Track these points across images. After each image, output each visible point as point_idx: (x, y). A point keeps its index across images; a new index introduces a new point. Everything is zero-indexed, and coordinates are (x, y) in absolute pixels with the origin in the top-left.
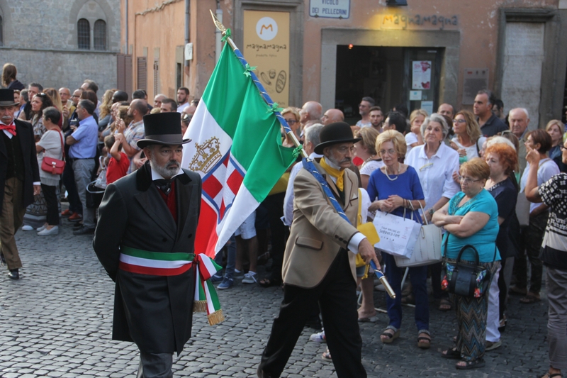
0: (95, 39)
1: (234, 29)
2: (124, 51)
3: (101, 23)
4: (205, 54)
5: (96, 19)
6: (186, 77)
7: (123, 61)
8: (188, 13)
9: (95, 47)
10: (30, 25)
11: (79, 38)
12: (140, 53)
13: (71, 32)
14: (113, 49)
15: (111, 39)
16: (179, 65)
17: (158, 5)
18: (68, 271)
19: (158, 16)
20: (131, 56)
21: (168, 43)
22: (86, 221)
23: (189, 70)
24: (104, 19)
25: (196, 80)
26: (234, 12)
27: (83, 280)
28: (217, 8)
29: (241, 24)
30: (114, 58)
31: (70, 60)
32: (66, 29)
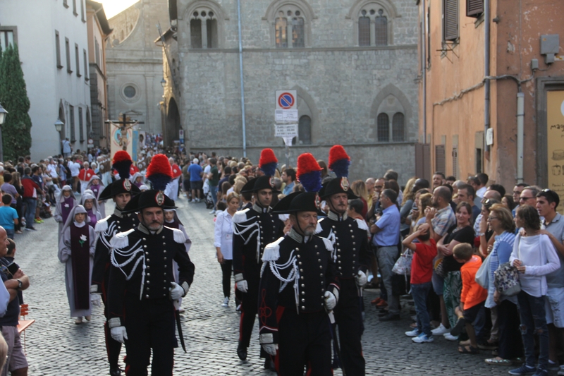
0: (393, 131)
1: (536, 110)
2: (422, 141)
3: (400, 116)
4: (506, 138)
5: (394, 112)
6: (486, 162)
7: (422, 151)
8: (488, 99)
9: (394, 139)
10: (335, 124)
11: (379, 132)
12: (438, 142)
13: (371, 127)
14: (411, 139)
15: (409, 130)
16: (479, 151)
17: (457, 94)
18: (376, 356)
19: (456, 105)
20: (429, 145)
21: (467, 130)
22: (391, 308)
23: (489, 154)
24: (402, 111)
25: (497, 165)
26: (536, 94)
27: (391, 366)
28: (519, 91)
29: (544, 104)
30: (412, 149)
31: (371, 153)
32: (366, 124)
